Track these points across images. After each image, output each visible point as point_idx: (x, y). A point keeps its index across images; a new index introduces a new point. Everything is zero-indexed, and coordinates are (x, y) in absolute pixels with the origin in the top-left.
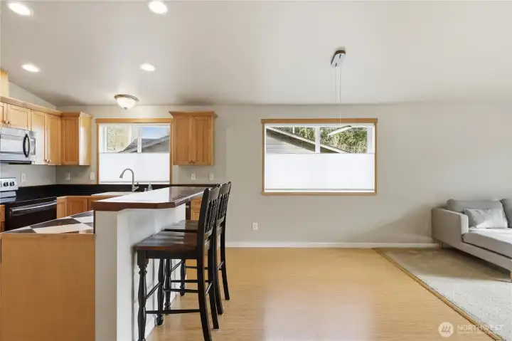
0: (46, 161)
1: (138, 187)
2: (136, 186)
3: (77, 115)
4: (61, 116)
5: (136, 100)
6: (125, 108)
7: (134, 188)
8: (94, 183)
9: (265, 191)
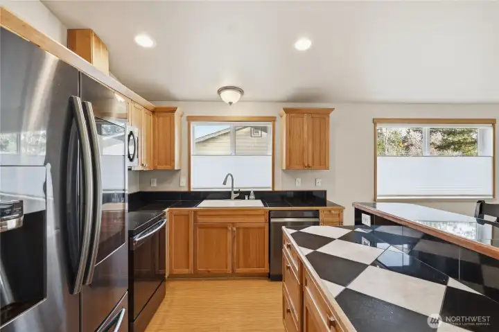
0: (143, 165)
1: (238, 195)
2: (235, 192)
3: (173, 110)
4: (154, 112)
5: (241, 92)
6: (231, 103)
7: (234, 195)
8: (186, 189)
9: (378, 198)
